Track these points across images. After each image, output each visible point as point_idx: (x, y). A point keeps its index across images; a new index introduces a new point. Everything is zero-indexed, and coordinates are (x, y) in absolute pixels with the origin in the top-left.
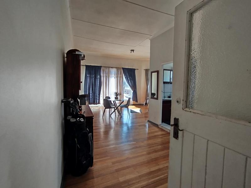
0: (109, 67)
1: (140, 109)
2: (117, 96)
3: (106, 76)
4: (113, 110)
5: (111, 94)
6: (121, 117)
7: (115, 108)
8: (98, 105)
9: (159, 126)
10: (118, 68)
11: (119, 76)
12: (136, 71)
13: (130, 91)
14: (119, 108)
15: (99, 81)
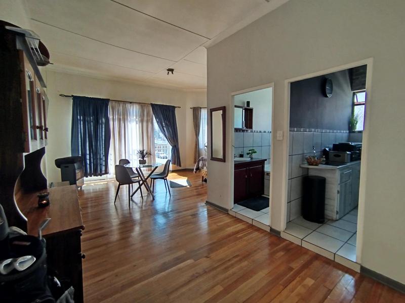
0: (125, 102)
1: (186, 178)
2: (143, 157)
3: (119, 120)
4: (136, 186)
5: (131, 153)
6: (154, 199)
7: (141, 182)
8: (104, 176)
9: (230, 213)
10: (142, 105)
11: (145, 119)
12: (176, 110)
13: (166, 147)
14: (149, 180)
15: (105, 130)
